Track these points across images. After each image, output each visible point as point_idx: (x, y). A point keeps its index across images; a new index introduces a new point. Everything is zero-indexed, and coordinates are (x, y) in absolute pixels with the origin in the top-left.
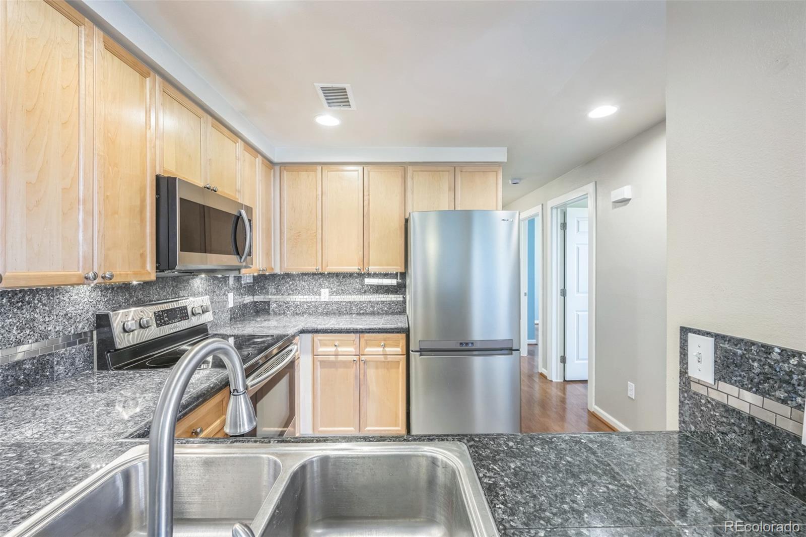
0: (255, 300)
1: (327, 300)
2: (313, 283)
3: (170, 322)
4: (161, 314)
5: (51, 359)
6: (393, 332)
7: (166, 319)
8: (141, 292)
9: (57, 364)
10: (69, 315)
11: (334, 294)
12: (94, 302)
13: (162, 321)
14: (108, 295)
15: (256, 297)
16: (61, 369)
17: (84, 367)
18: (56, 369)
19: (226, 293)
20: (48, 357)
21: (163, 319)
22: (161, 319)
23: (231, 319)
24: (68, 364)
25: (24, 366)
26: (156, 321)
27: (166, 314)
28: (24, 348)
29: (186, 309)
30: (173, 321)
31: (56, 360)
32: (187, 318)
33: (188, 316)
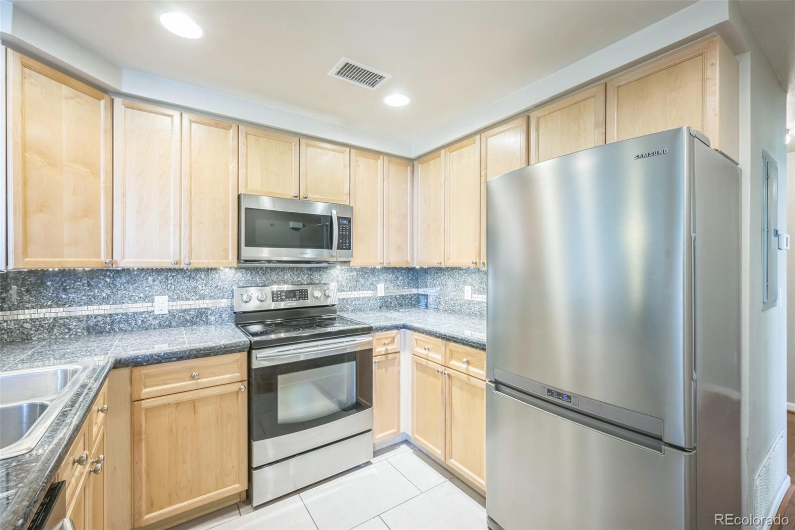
0: (419, 293)
1: (469, 298)
2: (458, 279)
3: (287, 300)
4: (279, 293)
5: (206, 311)
6: (476, 348)
7: (284, 297)
8: (276, 277)
9: (210, 315)
10: (219, 287)
11: (476, 293)
12: (237, 281)
13: (279, 298)
14: (248, 277)
15: (419, 289)
16: (212, 318)
17: (228, 320)
18: (209, 317)
19: (375, 283)
20: (204, 310)
21: (280, 297)
22: (278, 297)
23: (382, 306)
24: (217, 316)
25: (190, 312)
26: (273, 298)
27: (284, 294)
28: (190, 302)
29: (307, 292)
30: (291, 299)
31: (210, 312)
32: (306, 299)
33: (307, 297)
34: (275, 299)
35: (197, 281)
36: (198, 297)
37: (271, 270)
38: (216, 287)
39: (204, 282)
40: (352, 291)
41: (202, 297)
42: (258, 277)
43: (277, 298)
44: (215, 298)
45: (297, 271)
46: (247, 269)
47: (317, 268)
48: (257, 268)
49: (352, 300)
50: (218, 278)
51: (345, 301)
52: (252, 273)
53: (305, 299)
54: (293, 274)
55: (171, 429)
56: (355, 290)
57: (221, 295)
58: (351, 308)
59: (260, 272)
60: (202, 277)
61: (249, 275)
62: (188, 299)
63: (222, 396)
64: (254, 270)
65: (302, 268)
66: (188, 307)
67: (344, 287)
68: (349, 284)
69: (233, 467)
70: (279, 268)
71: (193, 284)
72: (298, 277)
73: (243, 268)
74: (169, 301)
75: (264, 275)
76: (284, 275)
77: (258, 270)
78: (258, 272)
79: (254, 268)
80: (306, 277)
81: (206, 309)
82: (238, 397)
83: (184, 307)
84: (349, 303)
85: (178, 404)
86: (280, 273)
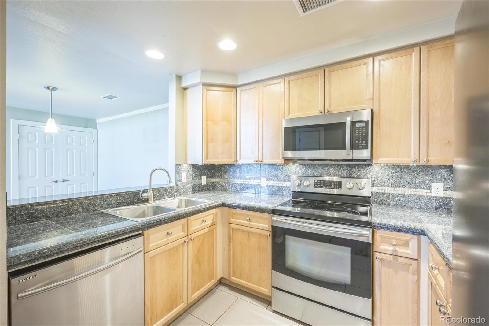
3: (325, 187)
4: (319, 182)
7: (322, 185)
12: (297, 172)
16: (285, 193)
19: (427, 181)
20: (281, 187)
21: (320, 185)
22: (318, 184)
23: (439, 208)
24: (287, 192)
25: (275, 188)
26: (314, 185)
27: (322, 183)
28: (275, 182)
29: (341, 183)
30: (327, 187)
31: (284, 189)
32: (340, 188)
33: (341, 187)
34: (316, 185)
35: (278, 171)
36: (278, 180)
37: (318, 166)
38: (287, 175)
39: (281, 172)
40: (394, 187)
41: (280, 180)
42: (310, 170)
43: (317, 186)
44: (286, 182)
45: (338, 167)
46: (303, 165)
47: (356, 165)
48: (309, 164)
49: (394, 196)
50: (287, 170)
51: (386, 196)
52: (306, 167)
53: (338, 189)
54: (335, 169)
55: (241, 242)
56: (399, 187)
57: (289, 180)
58: (392, 203)
59: (311, 167)
60: (280, 169)
61: (304, 168)
62: (274, 181)
63: (260, 235)
64: (307, 165)
65: (342, 165)
66: (274, 185)
67: (384, 182)
68: (391, 181)
69: (265, 278)
70: (324, 164)
71: (276, 172)
72: (339, 172)
73: (301, 165)
74: (266, 181)
75: (313, 169)
76: (328, 169)
77: (310, 166)
78: (310, 167)
79: (307, 164)
80: (345, 172)
81: (282, 187)
82: (267, 240)
83: (273, 185)
84: (391, 198)
85: (243, 231)
86: (325, 168)
